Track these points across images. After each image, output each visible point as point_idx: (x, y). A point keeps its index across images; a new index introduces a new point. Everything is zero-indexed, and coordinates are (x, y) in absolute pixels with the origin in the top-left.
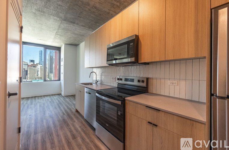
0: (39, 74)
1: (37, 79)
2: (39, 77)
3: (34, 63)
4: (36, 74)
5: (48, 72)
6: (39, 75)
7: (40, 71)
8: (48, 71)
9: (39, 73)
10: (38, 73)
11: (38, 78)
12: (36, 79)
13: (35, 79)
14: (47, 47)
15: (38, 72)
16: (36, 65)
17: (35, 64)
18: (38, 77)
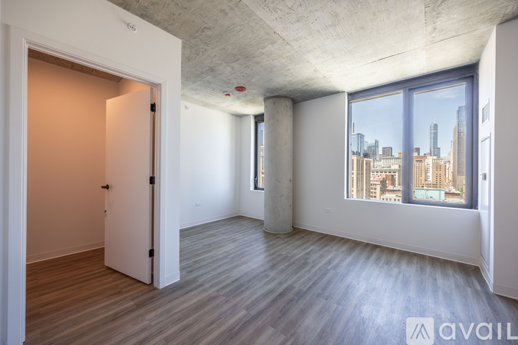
0: (431, 177)
1: (425, 188)
2: (429, 183)
3: (419, 154)
4: (423, 175)
5: (453, 173)
6: (430, 179)
7: (431, 169)
8: (454, 169)
9: (430, 174)
10: (428, 174)
11: (429, 185)
12: (423, 187)
13: (420, 186)
14: (410, 85)
15: (426, 172)
16: (422, 157)
17: (421, 155)
18: (426, 182)
